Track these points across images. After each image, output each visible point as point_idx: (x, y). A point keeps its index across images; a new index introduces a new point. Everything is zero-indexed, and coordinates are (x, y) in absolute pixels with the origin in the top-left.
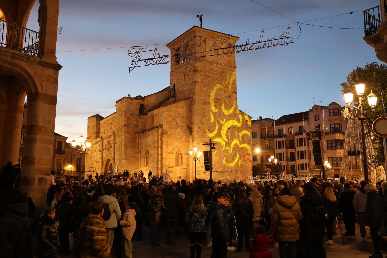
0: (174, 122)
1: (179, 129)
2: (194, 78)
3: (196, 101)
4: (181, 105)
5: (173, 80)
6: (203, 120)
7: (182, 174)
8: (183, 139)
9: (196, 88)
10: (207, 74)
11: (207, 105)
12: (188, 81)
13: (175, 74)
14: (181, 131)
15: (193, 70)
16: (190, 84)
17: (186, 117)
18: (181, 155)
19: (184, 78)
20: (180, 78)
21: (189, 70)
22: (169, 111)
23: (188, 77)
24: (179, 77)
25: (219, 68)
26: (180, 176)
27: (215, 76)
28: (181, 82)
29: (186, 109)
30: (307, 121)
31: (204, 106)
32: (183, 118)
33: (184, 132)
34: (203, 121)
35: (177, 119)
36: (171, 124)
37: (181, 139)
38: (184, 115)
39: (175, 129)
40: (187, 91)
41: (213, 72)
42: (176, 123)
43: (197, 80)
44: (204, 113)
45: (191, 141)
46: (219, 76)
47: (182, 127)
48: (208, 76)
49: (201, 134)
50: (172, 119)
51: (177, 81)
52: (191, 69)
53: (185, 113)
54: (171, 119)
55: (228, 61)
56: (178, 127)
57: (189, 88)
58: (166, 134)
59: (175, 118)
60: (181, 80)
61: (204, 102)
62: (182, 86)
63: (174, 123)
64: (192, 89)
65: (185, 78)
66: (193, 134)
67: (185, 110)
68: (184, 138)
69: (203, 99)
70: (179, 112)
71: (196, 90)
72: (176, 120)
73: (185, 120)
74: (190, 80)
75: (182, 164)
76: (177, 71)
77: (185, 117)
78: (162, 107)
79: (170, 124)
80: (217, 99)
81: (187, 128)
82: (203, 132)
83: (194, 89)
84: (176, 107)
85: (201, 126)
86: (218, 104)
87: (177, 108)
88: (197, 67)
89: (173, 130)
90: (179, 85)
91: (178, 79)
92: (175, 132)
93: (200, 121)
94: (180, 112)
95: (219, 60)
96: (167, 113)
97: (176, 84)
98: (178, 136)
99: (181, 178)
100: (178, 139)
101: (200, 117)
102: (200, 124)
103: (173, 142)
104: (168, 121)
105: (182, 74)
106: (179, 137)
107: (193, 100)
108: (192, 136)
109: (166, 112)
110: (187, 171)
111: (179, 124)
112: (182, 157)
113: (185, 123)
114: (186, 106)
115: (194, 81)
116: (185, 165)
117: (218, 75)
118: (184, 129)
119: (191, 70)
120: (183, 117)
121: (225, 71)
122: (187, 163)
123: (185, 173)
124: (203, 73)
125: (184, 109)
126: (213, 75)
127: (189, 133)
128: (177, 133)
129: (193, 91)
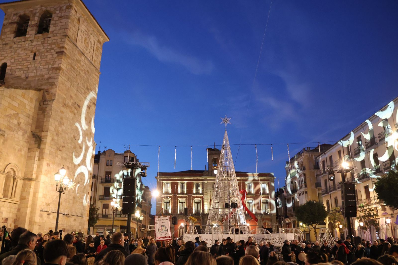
0: (16, 119)
1: (21, 133)
2: (57, 63)
3: (57, 97)
4: (30, 96)
5: (3, 58)
6: (59, 128)
7: (10, 213)
8: (23, 153)
9: (60, 78)
10: (74, 65)
11: (67, 108)
12: (42, 64)
13: (10, 50)
14: (22, 137)
15: (58, 50)
16: (46, 70)
17: (33, 117)
18: (14, 179)
19: (32, 58)
20: (21, 57)
21: (48, 50)
22: (12, 98)
23: (41, 58)
24: (20, 55)
25: (85, 64)
26: (6, 217)
27: (81, 72)
28: (24, 63)
29: (35, 105)
30: (97, 164)
31: (63, 109)
32: (29, 117)
33: (26, 141)
34: (58, 131)
35: (20, 115)
36: (11, 121)
37: (20, 150)
38: (31, 113)
39: (15, 132)
40: (37, 79)
41: (80, 66)
42: (18, 123)
43: (62, 66)
44: (61, 118)
45: (37, 158)
46: (84, 75)
47: (25, 132)
48: (74, 69)
49: (53, 150)
50: (14, 114)
51: (13, 61)
52: (53, 49)
53: (33, 110)
54: (13, 112)
55: (95, 60)
56: (20, 130)
57: (43, 76)
58: (2, 136)
59: (17, 114)
60: (22, 61)
61: (64, 103)
62: (27, 69)
63: (15, 122)
64: (50, 78)
65: (34, 58)
66: (42, 146)
67: (33, 106)
68: (24, 150)
69: (64, 98)
70: (25, 107)
71: (59, 81)
72: (19, 118)
73: (31, 121)
74: (48, 64)
75: (13, 195)
76: (15, 46)
77: (31, 117)
78: (3, 87)
79: (9, 122)
80: (77, 105)
81: (32, 135)
82: (56, 148)
83: (55, 78)
84: (23, 96)
85: (56, 138)
86: (78, 112)
87: (25, 99)
88: (66, 49)
89: (12, 133)
90: (18, 67)
91: (16, 58)
92: (14, 137)
93: (55, 129)
94: (27, 107)
95: (87, 53)
96: (9, 100)
97: (8, 64)
98: (16, 145)
99: (7, 221)
100: (16, 150)
101: (57, 123)
102: (55, 134)
103: (7, 153)
104: (8, 115)
105: (30, 52)
106: (17, 147)
107: (48, 94)
108: (39, 150)
109: (8, 98)
110: (19, 210)
111: (22, 125)
112: (15, 183)
113: (30, 127)
114: (36, 101)
115: (55, 66)
116: (17, 198)
117: (84, 73)
118: (26, 136)
119: (53, 51)
120: (30, 115)
121: (90, 71)
122: (21, 195)
123: (16, 212)
124: (69, 61)
125: (32, 103)
126: (79, 71)
127: (35, 144)
128: (16, 139)
129: (50, 81)
